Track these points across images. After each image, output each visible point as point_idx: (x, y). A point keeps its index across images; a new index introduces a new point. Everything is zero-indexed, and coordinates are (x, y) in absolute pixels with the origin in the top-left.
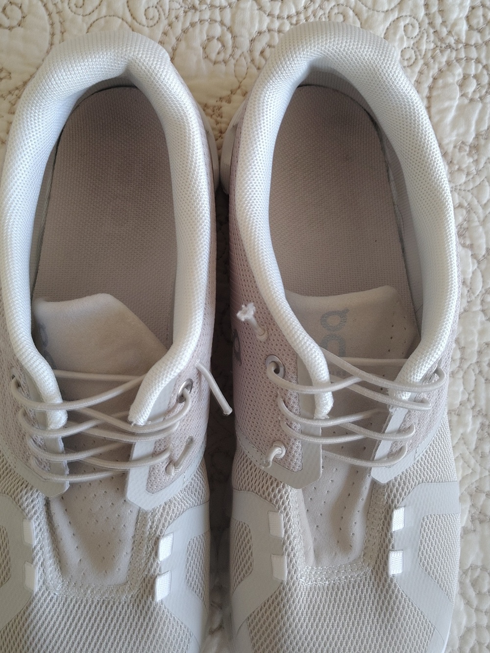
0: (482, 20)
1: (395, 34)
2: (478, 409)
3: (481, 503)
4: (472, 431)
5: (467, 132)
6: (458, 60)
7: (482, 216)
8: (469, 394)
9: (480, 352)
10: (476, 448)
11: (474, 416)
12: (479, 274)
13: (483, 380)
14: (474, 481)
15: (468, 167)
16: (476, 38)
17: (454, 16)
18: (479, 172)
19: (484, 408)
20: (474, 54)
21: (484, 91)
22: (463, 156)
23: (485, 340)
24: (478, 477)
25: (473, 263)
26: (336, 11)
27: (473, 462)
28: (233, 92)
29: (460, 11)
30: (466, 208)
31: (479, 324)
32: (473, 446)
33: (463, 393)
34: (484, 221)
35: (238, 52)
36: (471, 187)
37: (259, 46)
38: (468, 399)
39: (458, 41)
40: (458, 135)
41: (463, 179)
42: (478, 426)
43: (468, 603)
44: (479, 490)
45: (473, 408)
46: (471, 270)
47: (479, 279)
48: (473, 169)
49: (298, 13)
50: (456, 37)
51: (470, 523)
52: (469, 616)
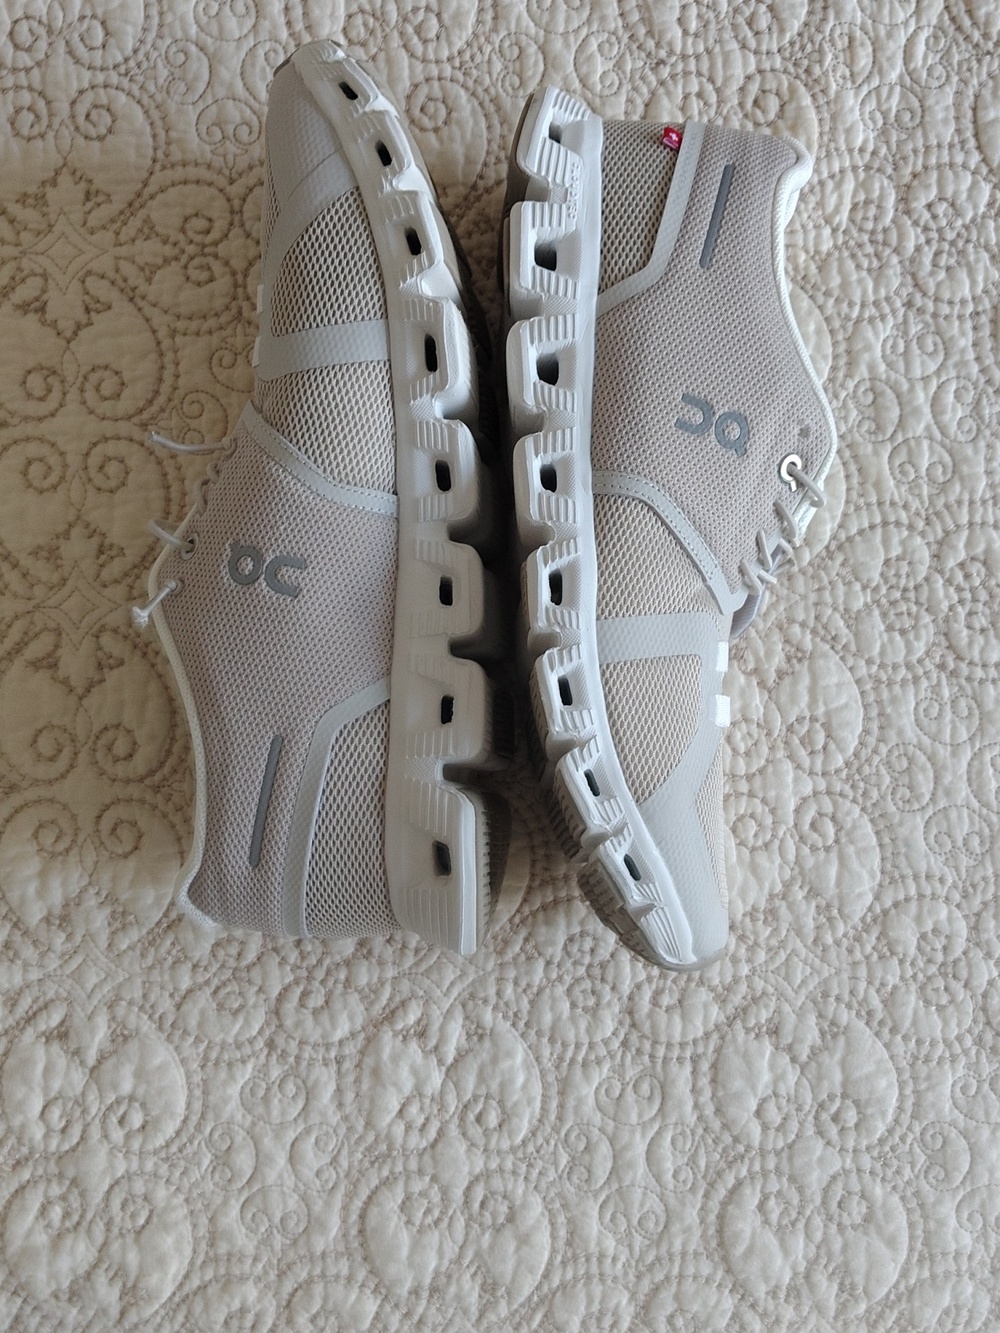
0: (362, 30)
1: (253, 65)
26: (174, 49)
28: (57, 173)
29: (334, 23)
35: (56, 121)
37: (82, 109)
49: (126, 60)
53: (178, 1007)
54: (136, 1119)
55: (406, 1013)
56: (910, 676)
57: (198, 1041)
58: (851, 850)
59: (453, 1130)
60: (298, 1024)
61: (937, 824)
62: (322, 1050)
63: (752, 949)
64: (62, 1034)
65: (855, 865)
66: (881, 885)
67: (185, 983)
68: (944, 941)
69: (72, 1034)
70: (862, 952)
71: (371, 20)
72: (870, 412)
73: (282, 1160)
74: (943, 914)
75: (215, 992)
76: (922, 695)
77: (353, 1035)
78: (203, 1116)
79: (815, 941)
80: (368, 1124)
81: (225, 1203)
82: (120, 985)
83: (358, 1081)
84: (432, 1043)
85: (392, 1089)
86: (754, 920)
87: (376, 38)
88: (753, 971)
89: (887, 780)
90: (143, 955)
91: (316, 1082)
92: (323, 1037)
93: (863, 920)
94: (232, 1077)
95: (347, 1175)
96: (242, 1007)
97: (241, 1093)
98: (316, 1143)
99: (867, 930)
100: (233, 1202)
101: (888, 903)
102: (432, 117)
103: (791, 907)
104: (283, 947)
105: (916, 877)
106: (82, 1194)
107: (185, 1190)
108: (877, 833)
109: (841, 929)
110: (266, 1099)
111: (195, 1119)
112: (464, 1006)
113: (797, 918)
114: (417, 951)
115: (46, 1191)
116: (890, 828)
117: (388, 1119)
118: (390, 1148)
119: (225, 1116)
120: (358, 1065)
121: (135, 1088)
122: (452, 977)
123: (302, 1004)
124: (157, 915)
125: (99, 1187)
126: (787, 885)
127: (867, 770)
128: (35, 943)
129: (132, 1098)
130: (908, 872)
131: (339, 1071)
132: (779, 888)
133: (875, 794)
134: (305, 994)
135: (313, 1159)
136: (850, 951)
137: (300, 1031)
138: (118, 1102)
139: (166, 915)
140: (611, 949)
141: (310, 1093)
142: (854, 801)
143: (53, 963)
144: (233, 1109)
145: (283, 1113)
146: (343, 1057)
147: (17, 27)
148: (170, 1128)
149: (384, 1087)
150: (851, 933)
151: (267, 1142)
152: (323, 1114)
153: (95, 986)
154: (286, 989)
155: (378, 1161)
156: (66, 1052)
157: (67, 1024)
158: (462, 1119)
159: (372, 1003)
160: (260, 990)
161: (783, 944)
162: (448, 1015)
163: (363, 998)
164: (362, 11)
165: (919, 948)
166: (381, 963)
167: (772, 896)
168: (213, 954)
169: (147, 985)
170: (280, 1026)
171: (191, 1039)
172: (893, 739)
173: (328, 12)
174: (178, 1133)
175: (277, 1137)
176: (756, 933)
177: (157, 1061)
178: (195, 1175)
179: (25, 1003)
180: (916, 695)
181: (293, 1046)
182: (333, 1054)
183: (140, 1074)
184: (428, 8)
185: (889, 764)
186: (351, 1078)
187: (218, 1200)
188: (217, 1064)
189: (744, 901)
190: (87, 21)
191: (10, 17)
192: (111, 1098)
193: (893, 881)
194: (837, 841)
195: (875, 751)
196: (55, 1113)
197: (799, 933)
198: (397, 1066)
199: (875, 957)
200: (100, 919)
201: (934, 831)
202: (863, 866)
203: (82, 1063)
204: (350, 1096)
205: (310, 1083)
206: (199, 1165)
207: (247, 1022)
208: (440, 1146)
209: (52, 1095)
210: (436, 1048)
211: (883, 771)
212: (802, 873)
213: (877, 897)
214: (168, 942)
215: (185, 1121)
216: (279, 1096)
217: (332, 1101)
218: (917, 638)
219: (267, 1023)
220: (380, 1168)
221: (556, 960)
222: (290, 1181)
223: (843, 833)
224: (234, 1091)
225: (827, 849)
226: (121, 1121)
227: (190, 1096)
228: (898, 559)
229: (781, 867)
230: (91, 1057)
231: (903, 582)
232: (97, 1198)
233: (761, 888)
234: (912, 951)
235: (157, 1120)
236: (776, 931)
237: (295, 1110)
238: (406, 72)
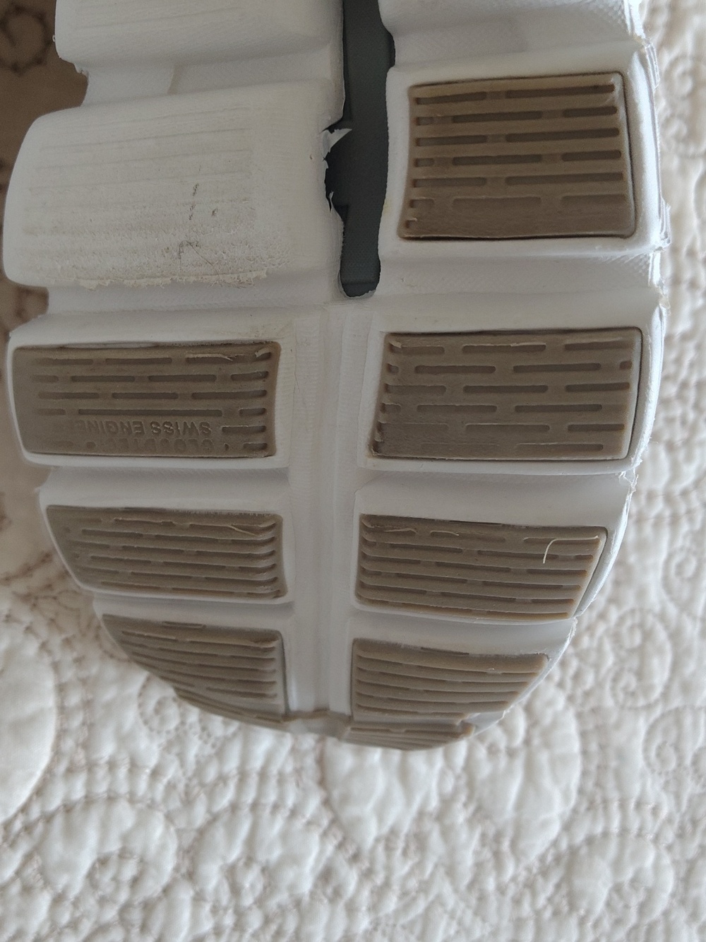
56: (667, 513)
58: (543, 758)
61: (666, 732)
63: (380, 893)
65: (547, 781)
66: (575, 811)
68: (641, 896)
70: (533, 904)
72: (684, 107)
74: (649, 861)
76: (679, 543)
79: (471, 886)
86: (389, 849)
88: (376, 925)
89: (610, 660)
93: (542, 859)
99: (545, 873)
101: (580, 837)
103: (446, 833)
105: (623, 806)
108: (583, 735)
109: (510, 870)
113: (452, 852)
116: (601, 729)
126: (447, 803)
127: (586, 642)
130: (614, 795)
132: (434, 804)
133: (589, 680)
136: (517, 902)
140: (165, 879)
142: (561, 685)
150: (523, 875)
161: (424, 887)
165: (608, 904)
167: (421, 815)
172: (630, 601)
176: (389, 869)
180: (672, 542)
185: (616, 637)
189: (381, 819)
193: (591, 806)
194: (527, 742)
195: (602, 616)
197: (451, 872)
199: (547, 914)
201: (658, 740)
202: (556, 780)
211: (608, 646)
212: (471, 784)
213: (568, 827)
218: (689, 458)
221: (72, 894)
223: (536, 732)
225: (511, 753)
228: (685, 337)
229: (443, 774)
231: (684, 373)
233: (409, 802)
234: (600, 907)
236: (420, 865)
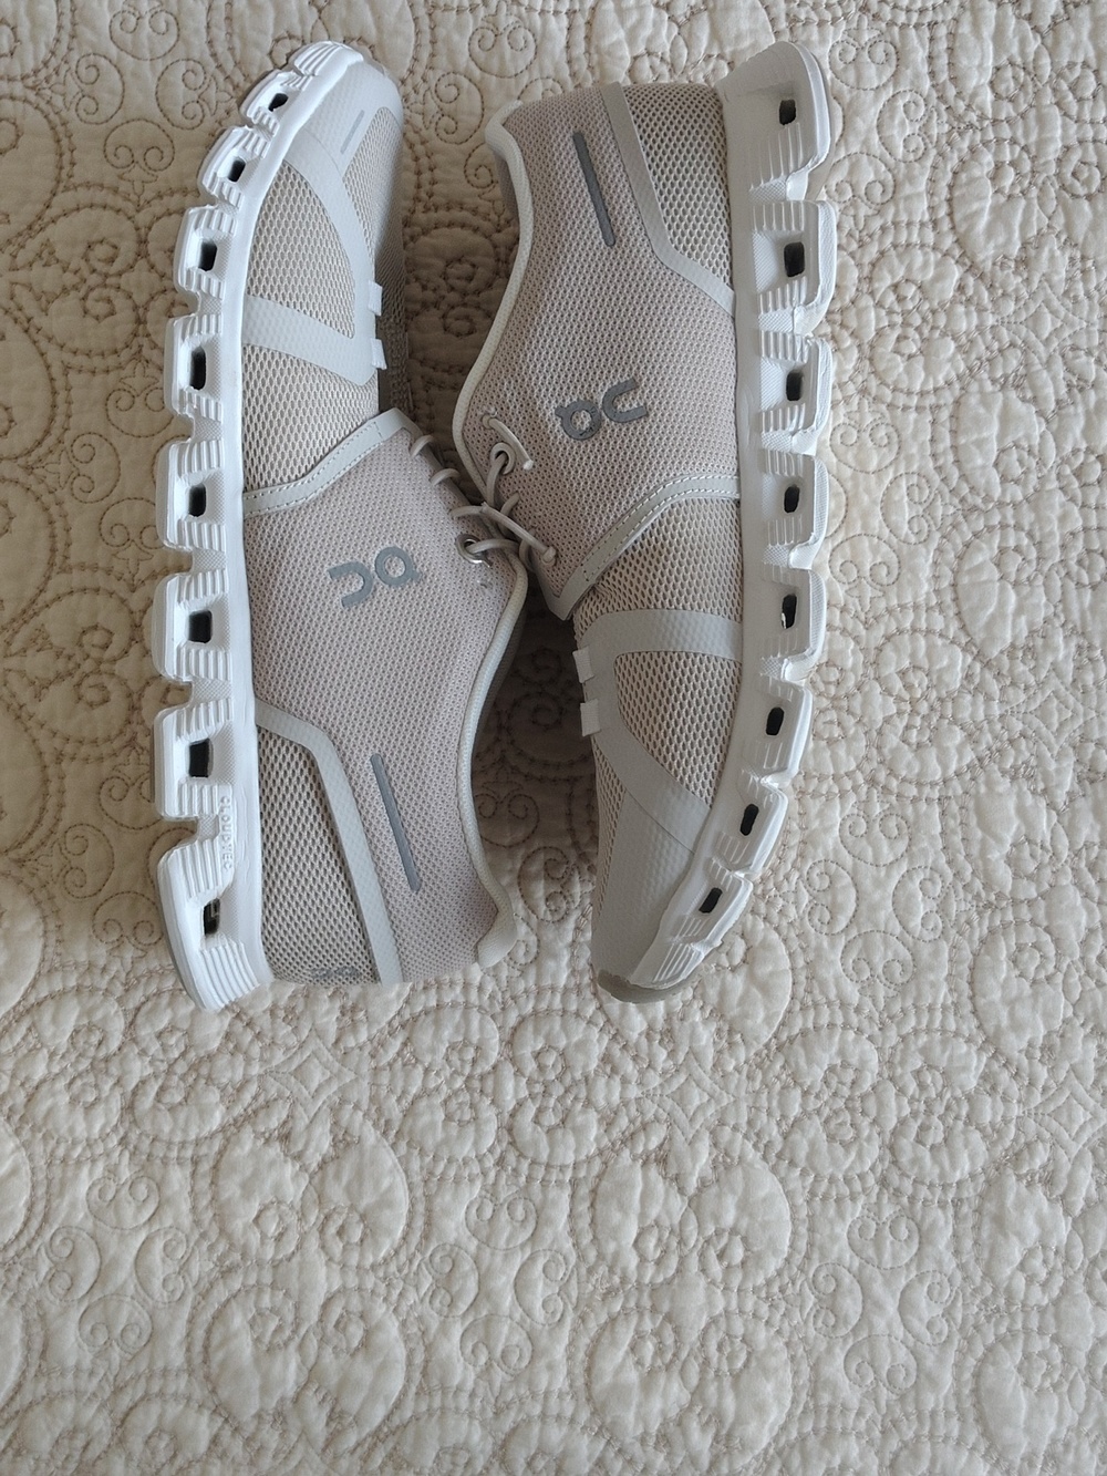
0: (1012, 84)
1: (892, 118)
2: (1070, 626)
3: (1090, 756)
4: (1066, 657)
5: (1009, 241)
6: (985, 143)
7: (1044, 356)
8: (1055, 607)
9: (1063, 547)
10: (1074, 681)
11: (1065, 637)
12: (1050, 438)
13: (1072, 585)
14: (1076, 727)
15: (1017, 290)
16: (1007, 110)
17: (972, 83)
18: (1033, 295)
19: (1079, 624)
20: (1006, 132)
21: (1026, 183)
22: (1008, 275)
23: (1069, 529)
24: (1081, 721)
25: (1040, 423)
27: (1071, 700)
29: (981, 75)
30: (1020, 348)
31: (1057, 506)
32: (1071, 679)
33: (1046, 606)
34: (1048, 362)
36: (1023, 319)
38: (1055, 614)
39: (982, 118)
40: (996, 247)
41: (1011, 307)
42: (1073, 649)
43: (1087, 896)
44: (1085, 738)
45: (1063, 626)
46: (1037, 433)
47: (1051, 444)
48: (1024, 293)
50: (978, 112)
51: (1077, 786)
52: (1090, 912)
53: (785, 1136)
54: (738, 1253)
55: (1032, 1156)
57: (804, 1173)
59: (1079, 1288)
60: (916, 1161)
62: (938, 1191)
64: (662, 1159)
67: (795, 1110)
69: (671, 1159)
71: (1022, 74)
73: (892, 1307)
75: (826, 1122)
77: (973, 1176)
78: (808, 1257)
80: (988, 1274)
81: (829, 1350)
82: (724, 1111)
83: (977, 1227)
84: (1061, 1190)
85: (1014, 1239)
87: (1026, 94)
90: (750, 1078)
91: (933, 1225)
92: (942, 1175)
94: (841, 1214)
95: (961, 1329)
96: (856, 1138)
97: (849, 1233)
98: (929, 1292)
100: (837, 1350)
102: (1087, 183)
104: (902, 1076)
106: (677, 1331)
107: (787, 1334)
110: (878, 1242)
111: (798, 1259)
112: (1094, 1152)
114: (1045, 1089)
115: (638, 1325)
117: (1008, 1271)
118: (1010, 1301)
119: (834, 1256)
120: (978, 1211)
121: (737, 1220)
122: (1082, 1121)
123: (919, 1141)
124: (766, 1035)
125: (696, 1322)
128: (635, 1058)
129: (734, 1231)
131: (956, 1216)
134: (924, 1128)
135: (926, 1309)
137: (916, 1170)
138: (719, 1233)
139: (775, 1036)
141: (924, 1236)
143: (654, 1080)
144: (841, 1249)
145: (895, 1257)
146: (960, 1200)
147: (638, 62)
148: (773, 1264)
149: (1006, 1236)
151: (878, 1288)
152: (940, 1262)
153: (698, 1108)
154: (902, 1122)
155: (994, 1315)
156: (665, 1178)
157: (666, 1147)
158: (1089, 1277)
159: (994, 1144)
160: (875, 1122)
162: (1077, 1161)
163: (985, 1137)
164: (1012, 64)
166: (1005, 1099)
168: (826, 1081)
169: (754, 1107)
170: (895, 1162)
171: (797, 1172)
173: (977, 62)
174: (779, 1273)
175: (887, 1283)
177: (762, 1194)
178: (797, 1318)
179: (624, 1122)
181: (908, 1186)
182: (951, 1196)
183: (744, 1206)
184: (1085, 64)
186: (970, 1223)
187: (823, 1346)
188: (825, 1198)
190: (713, 60)
191: (631, 51)
192: (710, 1230)
196: (651, 1242)
198: (1022, 1214)
200: (706, 1036)
203: (681, 1191)
204: (968, 1243)
205: (925, 1227)
206: (802, 1308)
207: (860, 1156)
208: (1064, 1304)
209: (650, 1222)
210: (1063, 1197)
214: (778, 1066)
215: (788, 1260)
216: (891, 1238)
217: (947, 1248)
219: (881, 1159)
220: (997, 1325)
222: (900, 1331)
224: (842, 1230)
226: (721, 1256)
227: (794, 1233)
230: (693, 1184)
232: (693, 1336)
235: (759, 1257)
237: (906, 1256)
238: (1059, 132)
